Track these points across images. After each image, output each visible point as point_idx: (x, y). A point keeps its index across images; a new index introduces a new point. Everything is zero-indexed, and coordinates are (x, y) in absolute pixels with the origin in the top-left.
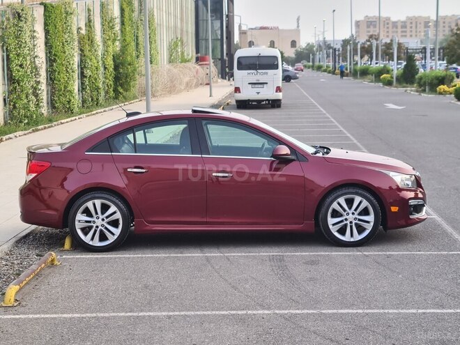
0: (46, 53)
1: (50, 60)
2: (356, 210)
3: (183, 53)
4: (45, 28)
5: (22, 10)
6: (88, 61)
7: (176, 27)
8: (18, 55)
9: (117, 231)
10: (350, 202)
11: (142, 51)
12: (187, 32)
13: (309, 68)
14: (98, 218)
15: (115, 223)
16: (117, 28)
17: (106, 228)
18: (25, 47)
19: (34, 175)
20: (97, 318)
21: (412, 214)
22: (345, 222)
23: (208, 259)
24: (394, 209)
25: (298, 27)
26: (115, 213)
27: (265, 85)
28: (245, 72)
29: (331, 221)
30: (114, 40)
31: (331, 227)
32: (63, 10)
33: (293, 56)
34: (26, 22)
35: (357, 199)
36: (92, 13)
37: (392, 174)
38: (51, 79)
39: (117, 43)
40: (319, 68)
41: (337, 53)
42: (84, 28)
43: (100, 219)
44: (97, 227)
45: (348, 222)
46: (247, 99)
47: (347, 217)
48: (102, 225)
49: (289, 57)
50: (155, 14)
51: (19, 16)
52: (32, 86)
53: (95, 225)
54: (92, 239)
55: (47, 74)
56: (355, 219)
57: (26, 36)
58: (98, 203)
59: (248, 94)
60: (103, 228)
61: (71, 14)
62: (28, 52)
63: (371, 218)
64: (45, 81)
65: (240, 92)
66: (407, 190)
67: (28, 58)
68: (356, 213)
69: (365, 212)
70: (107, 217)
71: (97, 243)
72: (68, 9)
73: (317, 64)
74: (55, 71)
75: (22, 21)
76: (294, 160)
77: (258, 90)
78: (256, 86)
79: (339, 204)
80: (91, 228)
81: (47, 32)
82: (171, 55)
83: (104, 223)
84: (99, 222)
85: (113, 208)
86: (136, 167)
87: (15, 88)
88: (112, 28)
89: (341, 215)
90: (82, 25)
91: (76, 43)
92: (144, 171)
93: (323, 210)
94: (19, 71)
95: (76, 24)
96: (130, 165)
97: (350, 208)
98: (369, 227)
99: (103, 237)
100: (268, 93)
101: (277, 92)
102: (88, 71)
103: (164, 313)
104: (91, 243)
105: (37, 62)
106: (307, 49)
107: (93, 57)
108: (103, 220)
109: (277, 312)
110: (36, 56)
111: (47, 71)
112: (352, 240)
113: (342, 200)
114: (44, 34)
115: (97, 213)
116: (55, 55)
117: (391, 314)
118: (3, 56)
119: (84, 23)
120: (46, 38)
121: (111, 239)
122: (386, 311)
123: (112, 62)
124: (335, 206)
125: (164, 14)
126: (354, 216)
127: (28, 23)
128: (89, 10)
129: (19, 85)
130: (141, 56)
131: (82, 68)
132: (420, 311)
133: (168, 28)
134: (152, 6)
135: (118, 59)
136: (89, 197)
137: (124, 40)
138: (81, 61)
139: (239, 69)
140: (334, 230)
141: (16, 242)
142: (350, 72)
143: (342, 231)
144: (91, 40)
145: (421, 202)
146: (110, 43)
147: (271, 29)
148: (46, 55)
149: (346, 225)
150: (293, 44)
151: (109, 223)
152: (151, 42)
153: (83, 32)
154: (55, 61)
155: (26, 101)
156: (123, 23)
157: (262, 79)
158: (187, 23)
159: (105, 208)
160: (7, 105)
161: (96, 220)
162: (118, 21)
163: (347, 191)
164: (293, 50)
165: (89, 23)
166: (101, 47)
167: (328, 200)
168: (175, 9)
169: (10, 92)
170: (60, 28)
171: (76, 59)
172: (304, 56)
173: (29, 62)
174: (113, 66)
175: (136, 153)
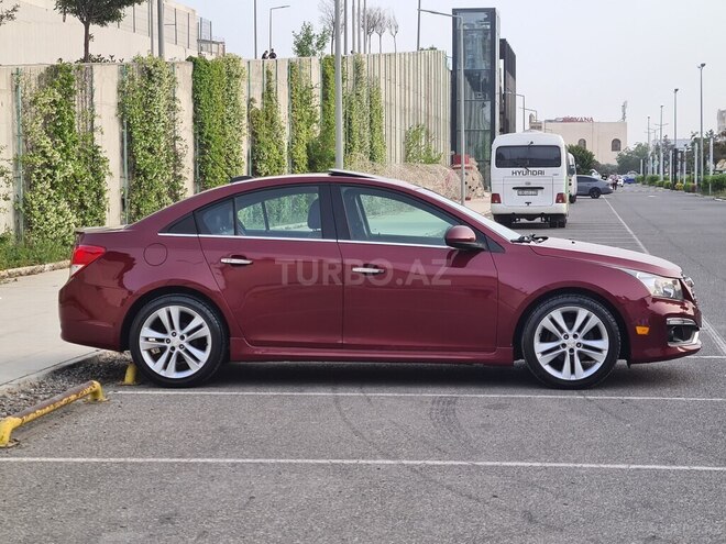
0: (195, 135)
1: (201, 144)
2: (579, 330)
3: (428, 150)
4: (193, 97)
5: (155, 66)
6: (264, 150)
7: (417, 109)
8: (146, 134)
9: (204, 356)
10: (570, 318)
11: (357, 142)
12: (437, 118)
13: (638, 182)
14: (174, 335)
15: (200, 344)
16: (317, 101)
17: (187, 351)
18: (158, 122)
19: (80, 266)
20: (124, 465)
21: (672, 341)
22: (562, 350)
23: (337, 400)
24: (642, 330)
25: (624, 119)
26: (200, 327)
27: (540, 192)
28: (508, 171)
29: (539, 347)
30: (311, 121)
31: (539, 356)
32: (224, 71)
33: (615, 163)
34: (160, 85)
35: (582, 314)
36: (273, 78)
37: (639, 275)
38: (201, 173)
39: (315, 127)
40: (653, 181)
41: (679, 155)
42: (259, 99)
43: (178, 337)
44: (173, 348)
45: (567, 350)
46: (511, 212)
47: (566, 342)
48: (181, 346)
49: (609, 165)
50: (382, 87)
51: (150, 75)
52: (168, 182)
53: (169, 346)
54: (165, 367)
55: (195, 166)
56: (579, 345)
57: (161, 105)
58: (175, 311)
59: (513, 203)
60: (181, 351)
61: (237, 76)
62: (162, 130)
63: (604, 344)
64: (190, 177)
65: (500, 202)
66: (667, 302)
67: (162, 139)
68: (580, 335)
69: (595, 334)
70: (189, 334)
71: (171, 373)
72: (232, 69)
73: (650, 174)
74: (208, 162)
75: (153, 82)
76: (482, 250)
77: (528, 199)
78: (526, 192)
79: (552, 320)
80: (163, 349)
81: (196, 102)
82: (408, 152)
83: (184, 342)
84: (176, 341)
85: (198, 320)
86: (234, 257)
87: (140, 184)
88: (307, 102)
89: (557, 339)
90: (257, 94)
91: (245, 121)
92: (248, 262)
93: (527, 330)
94: (146, 158)
95: (246, 94)
96: (226, 253)
97: (570, 328)
98: (601, 359)
99: (182, 365)
100: (544, 204)
101: (557, 202)
102: (264, 165)
103: (228, 460)
104: (162, 373)
105: (178, 146)
106: (637, 154)
107: (273, 146)
108: (182, 338)
109: (405, 462)
110: (176, 138)
111: (195, 162)
112: (573, 378)
113: (557, 315)
114: (192, 105)
115: (173, 327)
116: (208, 137)
117: (585, 469)
118: (122, 134)
119: (260, 93)
120: (195, 111)
121: (195, 368)
122: (579, 465)
123: (305, 156)
124: (546, 323)
125: (398, 88)
126: (577, 341)
127: (164, 86)
128: (268, 72)
129: (145, 179)
130: (356, 149)
131: (254, 161)
132: (634, 467)
133: (404, 111)
134: (377, 74)
135: (314, 151)
136: (162, 301)
137: (328, 122)
138: (253, 150)
139: (498, 165)
140: (544, 362)
141: (55, 372)
142: (699, 185)
143: (557, 364)
144: (271, 119)
145: (690, 322)
146: (302, 125)
147: (582, 121)
148: (195, 138)
149: (564, 354)
150: (616, 145)
151: (191, 343)
152: (372, 130)
153: (258, 105)
154: (207, 146)
155: (157, 204)
156: (325, 97)
157: (535, 181)
158: (437, 105)
159: (185, 319)
160: (126, 209)
161: (171, 338)
162: (317, 92)
163: (565, 299)
164: (616, 154)
165: (269, 94)
166: (287, 131)
167: (536, 314)
168: (417, 81)
169: (132, 189)
170: (220, 98)
171: (245, 147)
172: (632, 164)
173: (163, 145)
174: (306, 162)
175: (235, 234)
